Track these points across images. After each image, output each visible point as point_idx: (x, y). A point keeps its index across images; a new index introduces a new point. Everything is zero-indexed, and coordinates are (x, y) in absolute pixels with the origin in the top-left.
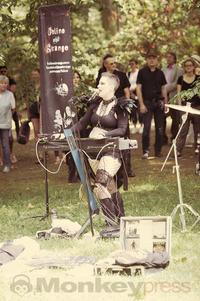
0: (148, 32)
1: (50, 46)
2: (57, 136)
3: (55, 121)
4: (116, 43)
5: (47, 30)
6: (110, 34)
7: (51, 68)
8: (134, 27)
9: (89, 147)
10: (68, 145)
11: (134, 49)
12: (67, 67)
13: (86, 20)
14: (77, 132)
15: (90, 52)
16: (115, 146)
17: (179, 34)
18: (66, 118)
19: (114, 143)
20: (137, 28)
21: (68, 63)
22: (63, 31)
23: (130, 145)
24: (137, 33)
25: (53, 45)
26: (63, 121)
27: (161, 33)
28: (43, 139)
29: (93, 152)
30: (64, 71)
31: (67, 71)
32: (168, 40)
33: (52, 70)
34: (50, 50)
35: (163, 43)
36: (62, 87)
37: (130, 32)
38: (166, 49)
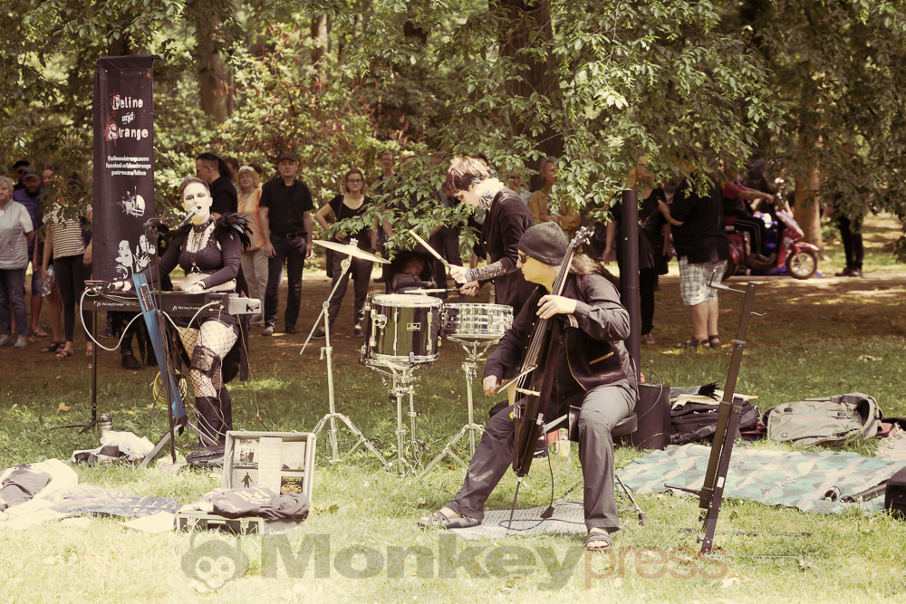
0: (281, 121)
1: (114, 128)
2: (118, 284)
3: (118, 260)
4: (224, 136)
5: (111, 99)
6: (214, 120)
7: (115, 166)
8: (258, 110)
9: (175, 308)
10: (137, 301)
11: (256, 149)
12: (143, 166)
13: (175, 94)
14: (155, 281)
15: (178, 149)
16: (222, 307)
17: (335, 127)
18: (140, 255)
19: (221, 303)
20: (263, 113)
21: (147, 159)
22: (140, 103)
23: (248, 308)
24: (263, 121)
25: (120, 125)
26: (134, 260)
27: (303, 123)
28: (95, 289)
29: (182, 315)
30: (139, 173)
31: (144, 173)
32: (316, 137)
33: (116, 169)
34: (114, 135)
35: (306, 141)
36: (135, 200)
37: (250, 119)
38: (311, 153)
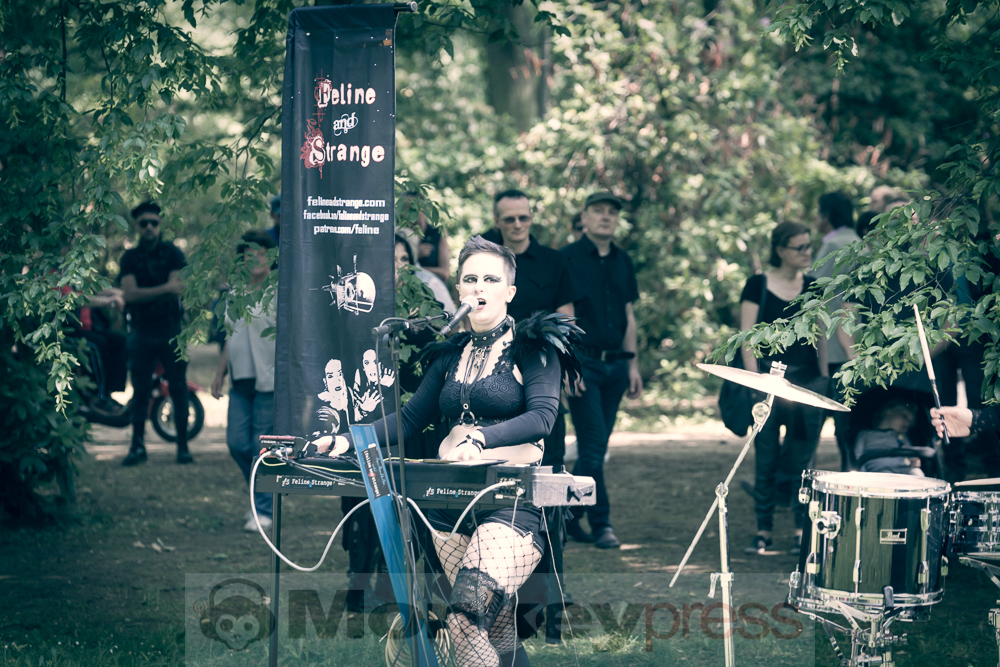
0: (640, 127)
1: (320, 144)
2: (322, 442)
3: (322, 396)
4: (531, 158)
5: (314, 87)
6: (511, 125)
7: (321, 216)
8: (595, 106)
9: (430, 491)
10: (359, 477)
11: (591, 182)
12: (374, 217)
13: (435, 74)
15: (441, 182)
16: (520, 491)
17: (745, 140)
18: (363, 388)
19: (518, 484)
20: (607, 112)
21: (382, 203)
22: (371, 95)
23: (571, 494)
24: (606, 130)
25: (331, 138)
26: (349, 397)
27: (684, 133)
28: (278, 452)
30: (365, 230)
31: (376, 231)
32: (707, 160)
33: (322, 222)
34: (319, 155)
35: (689, 168)
36: (354, 282)
37: (582, 125)
38: (699, 190)
